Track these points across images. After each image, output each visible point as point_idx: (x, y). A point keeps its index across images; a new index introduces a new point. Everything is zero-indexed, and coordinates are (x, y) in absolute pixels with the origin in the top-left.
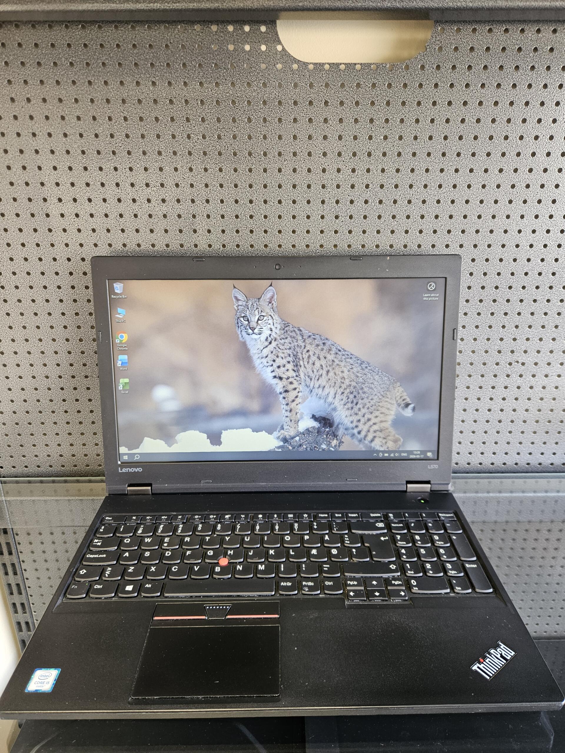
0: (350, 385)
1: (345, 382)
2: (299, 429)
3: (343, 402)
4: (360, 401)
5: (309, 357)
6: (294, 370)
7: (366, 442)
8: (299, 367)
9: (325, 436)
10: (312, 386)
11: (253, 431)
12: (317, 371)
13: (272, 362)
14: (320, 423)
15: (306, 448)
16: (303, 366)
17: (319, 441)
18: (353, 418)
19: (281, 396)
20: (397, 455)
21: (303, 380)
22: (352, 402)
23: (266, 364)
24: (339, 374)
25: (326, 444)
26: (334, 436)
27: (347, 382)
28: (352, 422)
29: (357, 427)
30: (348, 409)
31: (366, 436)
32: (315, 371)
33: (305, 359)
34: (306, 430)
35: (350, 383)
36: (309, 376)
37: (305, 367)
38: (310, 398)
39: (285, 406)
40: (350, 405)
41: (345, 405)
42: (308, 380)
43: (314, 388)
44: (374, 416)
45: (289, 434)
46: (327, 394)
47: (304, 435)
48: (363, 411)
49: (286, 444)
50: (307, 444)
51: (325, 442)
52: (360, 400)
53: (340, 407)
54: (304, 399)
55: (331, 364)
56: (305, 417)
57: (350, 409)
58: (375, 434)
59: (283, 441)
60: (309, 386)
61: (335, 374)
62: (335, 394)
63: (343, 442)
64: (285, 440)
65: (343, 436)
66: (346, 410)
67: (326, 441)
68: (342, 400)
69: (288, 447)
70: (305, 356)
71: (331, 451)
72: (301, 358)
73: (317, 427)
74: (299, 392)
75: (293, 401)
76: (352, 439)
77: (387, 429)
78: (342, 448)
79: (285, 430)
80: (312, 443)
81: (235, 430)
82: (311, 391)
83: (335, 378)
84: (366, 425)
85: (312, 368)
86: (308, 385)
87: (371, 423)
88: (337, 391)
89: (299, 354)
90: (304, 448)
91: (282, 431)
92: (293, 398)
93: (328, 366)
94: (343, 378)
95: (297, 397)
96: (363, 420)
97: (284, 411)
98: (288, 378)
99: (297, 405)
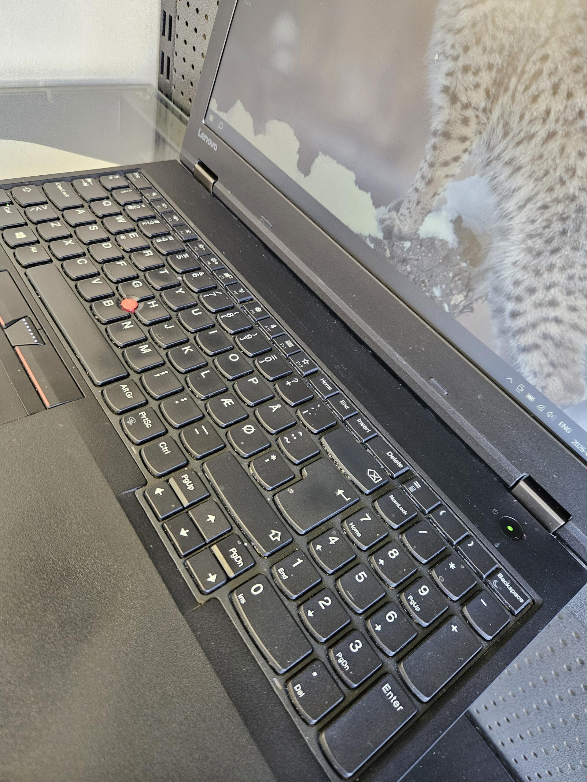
0: (573, 198)
1: (568, 184)
2: (421, 228)
3: (530, 228)
4: (567, 251)
5: (538, 74)
6: (487, 92)
7: (513, 343)
8: (502, 89)
9: (451, 275)
10: (497, 150)
11: (357, 183)
12: (531, 121)
13: (460, 50)
14: (460, 243)
15: (410, 273)
16: (510, 93)
17: (436, 277)
18: (526, 276)
19: (433, 141)
20: (550, 415)
21: (489, 128)
22: (549, 241)
23: (448, 48)
24: (568, 157)
25: (442, 291)
26: (467, 287)
27: (573, 186)
28: (517, 283)
29: (519, 299)
30: (529, 250)
31: (521, 331)
32: (527, 117)
33: (526, 76)
34: (431, 239)
35: (577, 194)
36: (506, 124)
37: (513, 97)
38: (477, 176)
39: (424, 166)
40: (538, 244)
41: (530, 236)
42: (500, 131)
43: (498, 158)
44: (570, 303)
45: (401, 226)
46: (513, 188)
47: (421, 246)
48: (557, 276)
49: (385, 242)
50: (414, 267)
51: (444, 286)
52: (568, 248)
53: (516, 236)
54: (466, 173)
55: (571, 118)
56: (444, 213)
57: (534, 253)
58: (540, 342)
59: (384, 232)
60: (493, 149)
61: (562, 149)
62: (529, 199)
63: (472, 310)
64: (388, 232)
65: (481, 297)
66: (524, 250)
67: (447, 285)
68: (533, 222)
69: (385, 250)
70: (531, 69)
71: (443, 309)
72: (519, 70)
73: (450, 246)
74: (465, 151)
75: (446, 164)
76: (493, 317)
77: (574, 350)
78: (463, 320)
79: (399, 214)
80: (422, 271)
81: (335, 161)
82: (488, 164)
83: (554, 160)
84: (539, 309)
85: (526, 107)
86: (492, 144)
87: (552, 313)
88: (537, 194)
89: (522, 57)
90: (406, 270)
91: (394, 214)
92: (448, 158)
93: (561, 122)
94: (572, 171)
95: (456, 159)
96: (540, 295)
97: (418, 176)
98: (466, 106)
99: (447, 176)
